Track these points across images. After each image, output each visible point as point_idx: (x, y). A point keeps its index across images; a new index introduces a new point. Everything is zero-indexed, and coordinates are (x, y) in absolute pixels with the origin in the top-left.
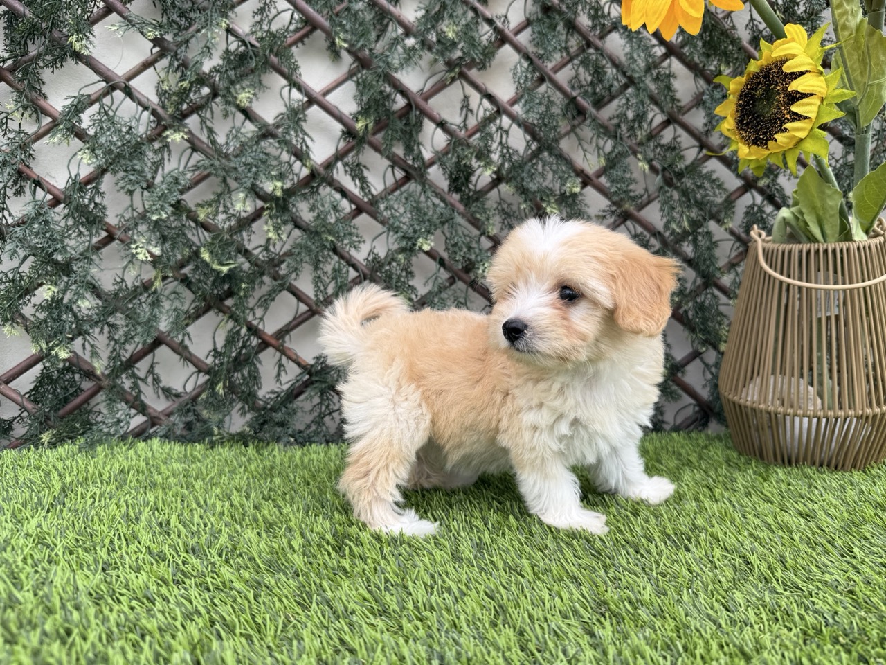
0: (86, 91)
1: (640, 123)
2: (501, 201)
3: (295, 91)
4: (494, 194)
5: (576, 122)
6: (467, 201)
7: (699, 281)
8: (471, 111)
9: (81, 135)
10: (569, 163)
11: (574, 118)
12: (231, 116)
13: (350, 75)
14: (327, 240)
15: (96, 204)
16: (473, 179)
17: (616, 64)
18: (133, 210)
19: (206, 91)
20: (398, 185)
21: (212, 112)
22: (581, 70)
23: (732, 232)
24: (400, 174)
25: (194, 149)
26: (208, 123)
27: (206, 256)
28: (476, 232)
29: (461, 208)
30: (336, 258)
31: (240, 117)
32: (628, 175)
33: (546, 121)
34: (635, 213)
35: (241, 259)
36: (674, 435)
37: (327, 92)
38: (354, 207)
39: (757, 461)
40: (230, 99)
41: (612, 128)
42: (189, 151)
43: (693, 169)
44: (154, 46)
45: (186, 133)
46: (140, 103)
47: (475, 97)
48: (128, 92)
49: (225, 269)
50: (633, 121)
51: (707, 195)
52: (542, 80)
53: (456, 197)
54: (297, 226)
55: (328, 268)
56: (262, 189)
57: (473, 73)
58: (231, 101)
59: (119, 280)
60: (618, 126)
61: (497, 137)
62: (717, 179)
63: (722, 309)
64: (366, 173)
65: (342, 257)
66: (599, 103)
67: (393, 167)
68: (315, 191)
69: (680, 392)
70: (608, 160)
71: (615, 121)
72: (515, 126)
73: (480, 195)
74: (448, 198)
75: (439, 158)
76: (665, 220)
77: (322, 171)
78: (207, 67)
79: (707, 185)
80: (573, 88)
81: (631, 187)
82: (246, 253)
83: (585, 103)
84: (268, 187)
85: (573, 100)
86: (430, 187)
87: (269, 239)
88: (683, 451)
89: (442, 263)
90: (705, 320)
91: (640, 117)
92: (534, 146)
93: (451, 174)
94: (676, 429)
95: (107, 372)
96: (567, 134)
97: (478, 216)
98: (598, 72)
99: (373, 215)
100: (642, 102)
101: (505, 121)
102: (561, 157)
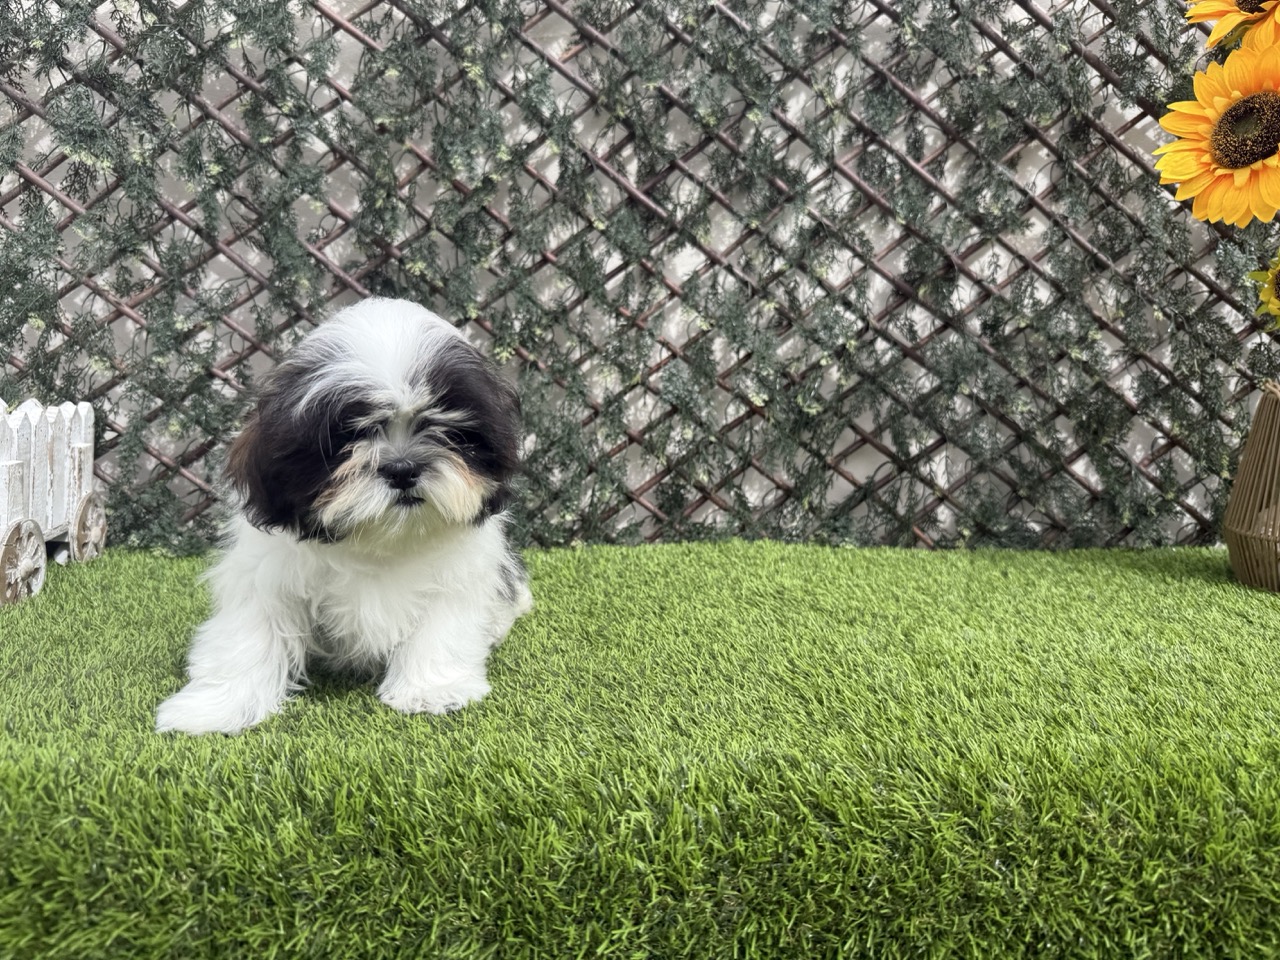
0: (694, 268)
5: (1095, 274)
6: (997, 345)
7: (1204, 414)
8: (1000, 267)
10: (1087, 310)
11: (1093, 271)
13: (899, 242)
16: (1004, 328)
17: (1135, 222)
20: (937, 333)
22: (1101, 228)
23: (1238, 371)
24: (938, 323)
25: (781, 315)
28: (1004, 373)
29: (992, 351)
31: (815, 284)
32: (1143, 323)
34: (1146, 353)
37: (883, 257)
38: (900, 354)
41: (1128, 280)
43: (1204, 311)
44: (744, 230)
45: (776, 303)
48: (730, 269)
49: (812, 411)
52: (1065, 237)
53: (986, 340)
57: (1005, 235)
62: (1227, 323)
63: (1225, 439)
64: (916, 328)
66: (1117, 257)
67: (933, 318)
69: (1182, 511)
71: (1132, 273)
72: (1042, 282)
73: (1008, 340)
74: (980, 342)
76: (1175, 362)
77: (874, 322)
79: (1217, 329)
80: (1091, 241)
81: (1146, 334)
82: (818, 399)
83: (1102, 256)
85: (1094, 256)
86: (969, 337)
89: (977, 401)
90: (1209, 450)
92: (1056, 296)
94: (1179, 544)
96: (1088, 286)
98: (1116, 228)
99: (921, 362)
102: (1083, 307)
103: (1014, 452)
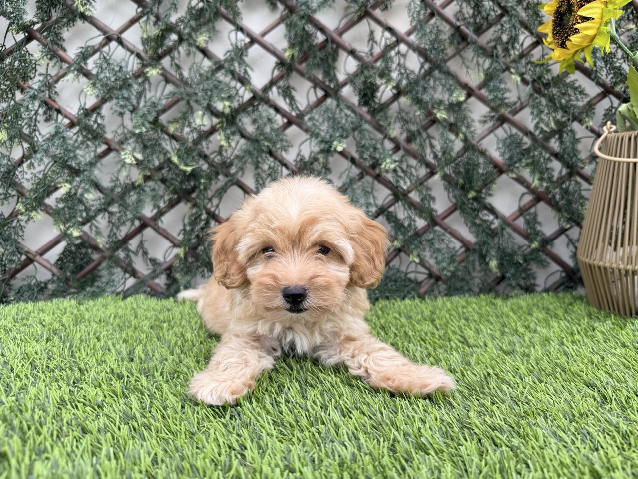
0: (91, 43)
1: (513, 44)
2: (401, 110)
3: (240, 34)
4: (395, 106)
5: (461, 47)
6: (373, 112)
7: (564, 171)
8: (376, 43)
9: (87, 75)
11: (459, 43)
12: (192, 55)
13: (282, 20)
14: (264, 145)
15: (98, 124)
16: (379, 94)
18: (124, 127)
19: (174, 37)
20: (320, 102)
21: (179, 53)
22: (464, 5)
23: (592, 130)
24: (320, 93)
25: (168, 81)
26: (177, 61)
27: (175, 159)
28: (380, 136)
29: (368, 117)
30: (271, 159)
31: (200, 56)
32: (503, 86)
33: (436, 46)
34: (510, 116)
35: (202, 162)
36: (545, 295)
37: (264, 34)
38: (285, 120)
39: (615, 315)
40: (191, 41)
41: (490, 50)
42: (164, 83)
43: (560, 79)
44: (139, 7)
45: (161, 69)
46: (128, 49)
47: (378, 31)
48: (120, 42)
49: (189, 169)
50: (508, 43)
51: (570, 100)
52: (432, 15)
53: (365, 109)
54: (243, 136)
55: (266, 167)
56: (215, 108)
57: (377, 13)
58: (193, 44)
59: (114, 179)
60: (495, 48)
61: (396, 60)
62: (580, 86)
63: (584, 193)
64: (293, 93)
65: (275, 158)
66: (479, 31)
67: (315, 88)
68: (256, 109)
69: (549, 260)
70: (486, 75)
71: (493, 44)
72: (411, 52)
73: (384, 107)
74: (358, 110)
75: (351, 80)
76: (535, 122)
77: (260, 93)
78: (174, 19)
79: (570, 92)
80: (458, 20)
81: (507, 95)
82: (205, 157)
83: (469, 32)
84: (220, 106)
85: (457, 29)
86: (343, 101)
87: (221, 147)
88: (551, 307)
89: (353, 161)
90: (569, 202)
91: (514, 40)
92: (427, 66)
93: (360, 91)
94: (547, 291)
95: (107, 246)
96: (453, 56)
97: (382, 123)
98: (478, 6)
99: (299, 125)
100: (514, 27)
101: (403, 48)
102: (448, 74)
103: (392, 209)
